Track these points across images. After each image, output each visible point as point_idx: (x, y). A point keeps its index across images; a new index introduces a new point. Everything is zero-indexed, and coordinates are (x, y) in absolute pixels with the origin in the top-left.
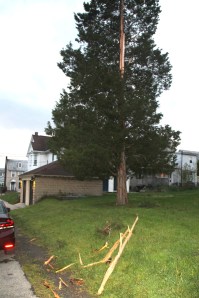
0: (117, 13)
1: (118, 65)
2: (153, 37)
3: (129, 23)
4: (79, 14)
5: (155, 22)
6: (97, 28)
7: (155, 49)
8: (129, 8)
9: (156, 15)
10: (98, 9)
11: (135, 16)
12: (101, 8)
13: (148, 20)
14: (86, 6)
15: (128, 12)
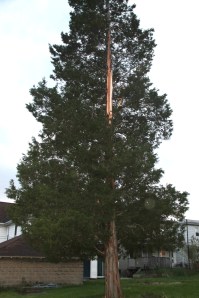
0: (102, 47)
1: (105, 108)
2: (147, 75)
3: (117, 58)
4: (55, 46)
5: (149, 58)
6: (77, 63)
7: (151, 88)
8: (116, 41)
9: (150, 49)
10: (79, 41)
11: (124, 50)
12: (83, 40)
13: (141, 55)
14: (65, 38)
15: (116, 46)
